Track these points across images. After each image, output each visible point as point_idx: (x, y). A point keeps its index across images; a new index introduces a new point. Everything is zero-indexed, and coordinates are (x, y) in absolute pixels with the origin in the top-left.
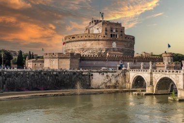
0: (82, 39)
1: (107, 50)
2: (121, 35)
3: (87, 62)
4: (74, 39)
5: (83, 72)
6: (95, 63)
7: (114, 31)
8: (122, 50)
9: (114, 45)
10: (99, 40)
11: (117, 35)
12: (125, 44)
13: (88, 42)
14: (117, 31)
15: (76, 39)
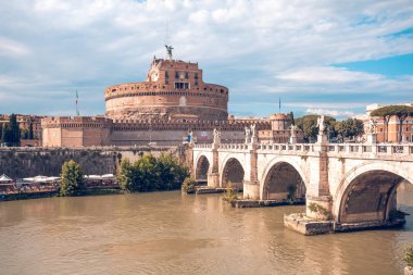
0: (126, 92)
1: (169, 111)
2: (196, 84)
3: (124, 133)
4: (115, 94)
5: (100, 151)
6: (139, 134)
7: (182, 76)
8: (198, 111)
9: (183, 101)
10: (154, 94)
11: (187, 84)
12: (205, 99)
13: (136, 98)
14: (187, 77)
15: (118, 92)
